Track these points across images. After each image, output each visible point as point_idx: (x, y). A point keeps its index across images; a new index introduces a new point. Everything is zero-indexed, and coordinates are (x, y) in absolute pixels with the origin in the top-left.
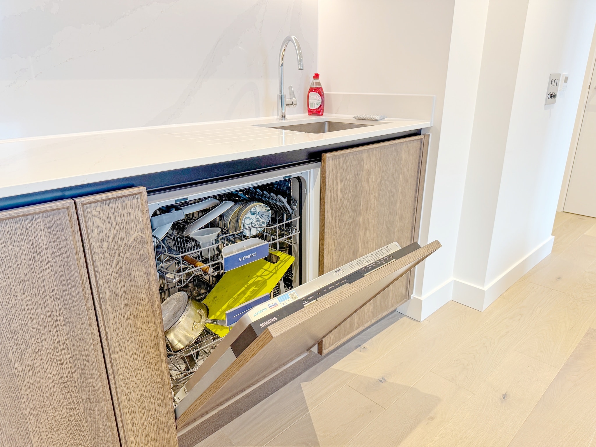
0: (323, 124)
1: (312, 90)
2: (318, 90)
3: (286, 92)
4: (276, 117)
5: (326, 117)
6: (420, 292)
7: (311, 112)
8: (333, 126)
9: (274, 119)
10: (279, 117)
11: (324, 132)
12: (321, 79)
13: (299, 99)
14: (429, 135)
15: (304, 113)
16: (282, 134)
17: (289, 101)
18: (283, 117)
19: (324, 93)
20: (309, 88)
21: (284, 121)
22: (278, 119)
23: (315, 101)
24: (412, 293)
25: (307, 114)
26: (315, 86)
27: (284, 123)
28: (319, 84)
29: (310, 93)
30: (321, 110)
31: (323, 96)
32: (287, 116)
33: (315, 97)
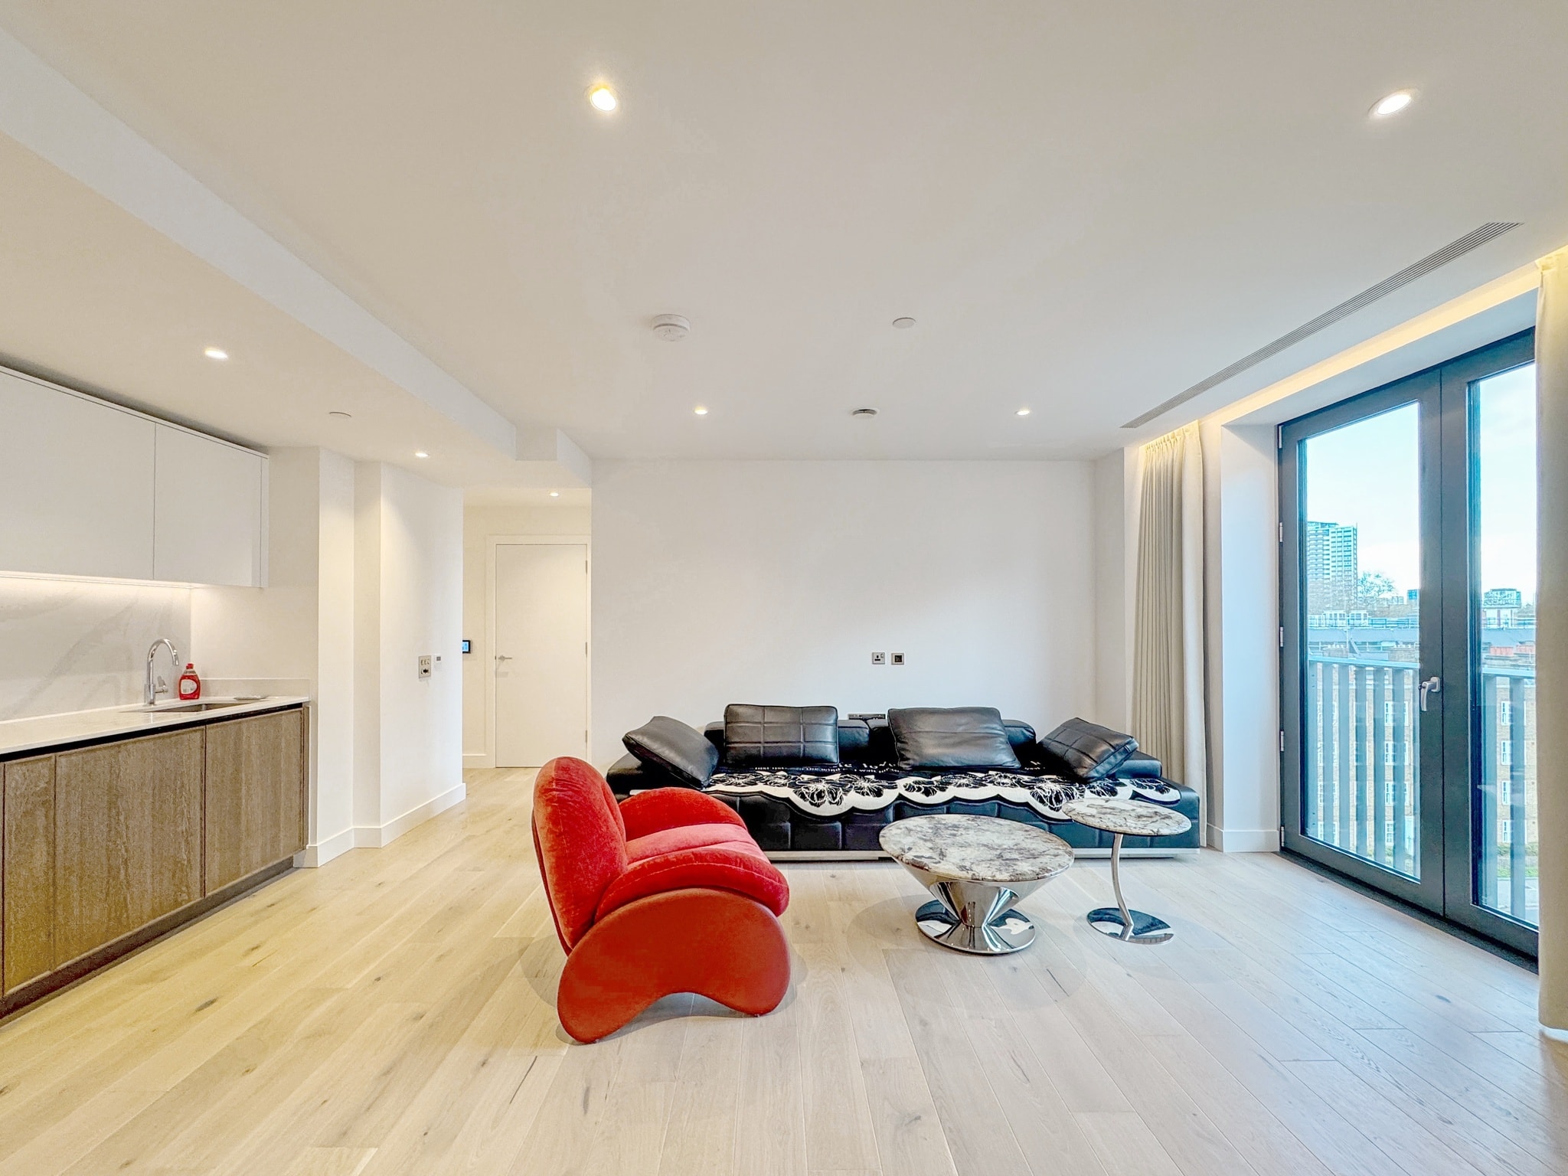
0: (201, 705)
1: (184, 677)
2: (194, 678)
3: (155, 681)
4: (143, 704)
5: (202, 700)
6: (315, 840)
7: (183, 697)
8: (209, 707)
9: (141, 704)
10: (147, 704)
11: (201, 710)
12: (195, 668)
13: (170, 686)
14: (308, 708)
15: (175, 698)
17: (158, 688)
18: (152, 703)
19: (200, 679)
20: (181, 676)
21: (152, 706)
22: (144, 706)
23: (188, 687)
24: (307, 843)
25: (179, 699)
26: (188, 674)
27: (153, 708)
28: (194, 672)
29: (183, 681)
30: (196, 694)
31: (198, 682)
32: (156, 703)
33: (188, 684)
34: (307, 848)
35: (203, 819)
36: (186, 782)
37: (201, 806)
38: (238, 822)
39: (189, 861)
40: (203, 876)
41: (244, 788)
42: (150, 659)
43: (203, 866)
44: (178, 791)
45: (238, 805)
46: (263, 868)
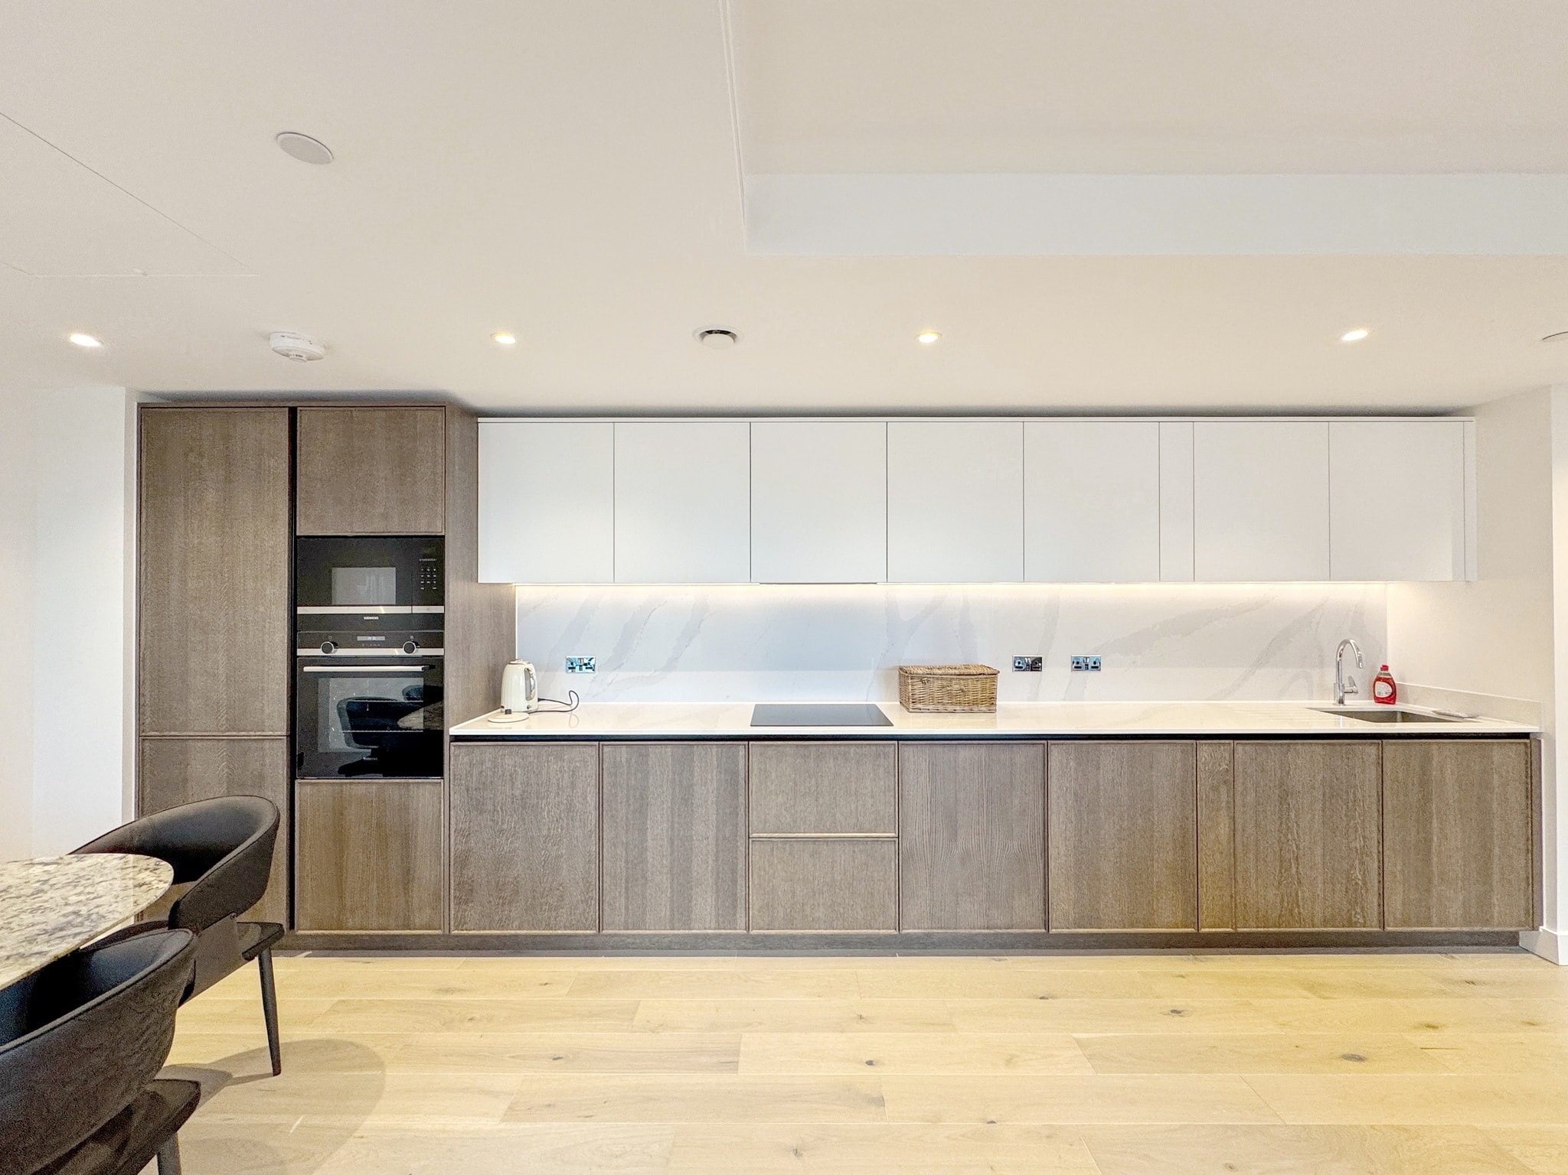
0: (1395, 713)
1: (1378, 679)
2: (1389, 681)
3: (1346, 682)
4: (1333, 702)
5: (1399, 707)
7: (1379, 700)
8: (1407, 717)
9: (1331, 703)
10: (1336, 702)
11: (1395, 721)
12: (1390, 671)
13: (1361, 685)
14: (1541, 741)
15: (1369, 699)
16: (1339, 719)
17: (1348, 689)
18: (1341, 702)
19: (1396, 682)
20: (1376, 677)
21: (1341, 706)
22: (1334, 704)
23: (1384, 690)
24: (1541, 925)
25: (1373, 701)
26: (1382, 676)
27: (1341, 708)
28: (1388, 675)
29: (1377, 682)
30: (1391, 699)
31: (1393, 686)
32: (1346, 702)
33: (1383, 686)
34: (1541, 930)
35: (1382, 841)
36: (1359, 796)
37: (1378, 828)
38: (1427, 861)
39: (1365, 884)
40: (1381, 905)
41: (1435, 823)
42: (1338, 658)
43: (1382, 895)
44: (1350, 804)
45: (1428, 841)
46: (1465, 929)
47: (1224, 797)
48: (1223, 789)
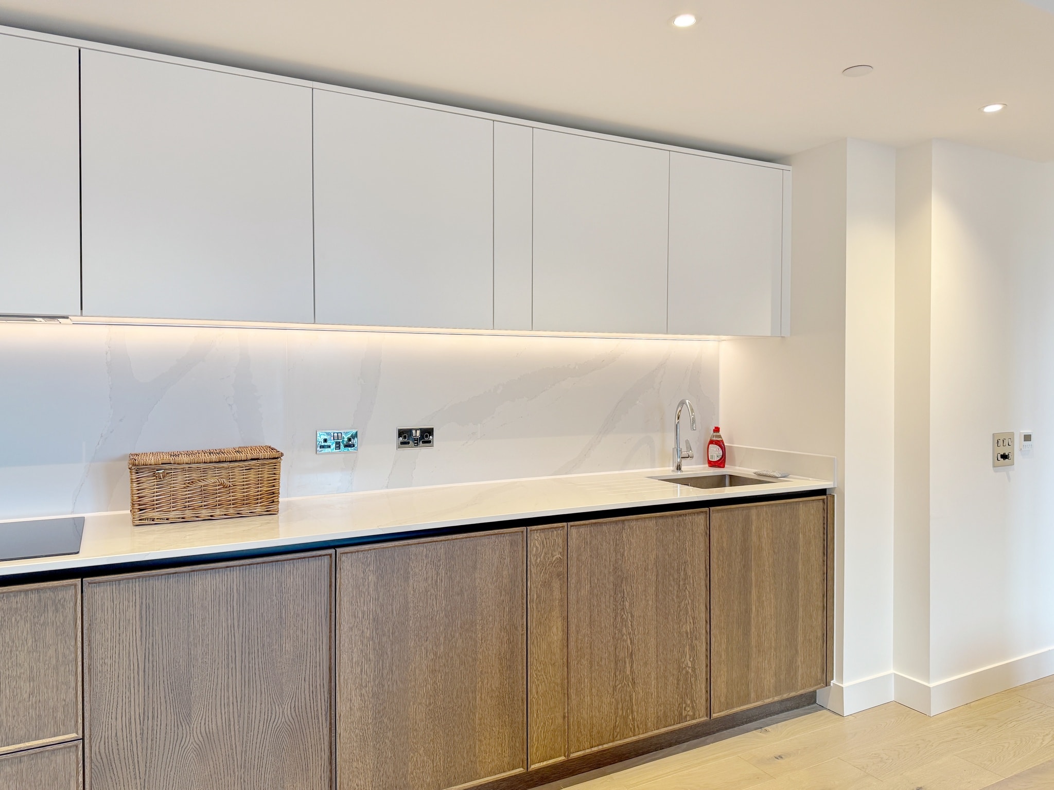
0: (723, 477)
1: (711, 442)
2: (720, 444)
3: (683, 446)
5: (728, 470)
6: (841, 678)
7: (712, 464)
8: (735, 480)
9: (667, 471)
10: (675, 468)
11: (724, 486)
13: (697, 449)
14: (834, 496)
15: (703, 465)
16: (677, 487)
17: (685, 454)
18: (679, 468)
19: (725, 444)
20: (709, 440)
21: (679, 473)
22: (673, 471)
23: (715, 453)
24: (832, 679)
25: (707, 465)
26: (714, 439)
27: (679, 475)
29: (710, 445)
30: (721, 463)
31: (723, 448)
32: (683, 468)
33: (715, 449)
34: (832, 684)
35: (709, 621)
36: (690, 573)
37: (706, 606)
38: (747, 633)
39: (694, 670)
41: (754, 591)
42: (677, 421)
44: (681, 583)
45: (748, 611)
46: (776, 699)
47: (557, 594)
48: (556, 584)
